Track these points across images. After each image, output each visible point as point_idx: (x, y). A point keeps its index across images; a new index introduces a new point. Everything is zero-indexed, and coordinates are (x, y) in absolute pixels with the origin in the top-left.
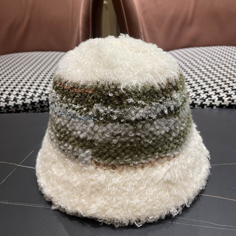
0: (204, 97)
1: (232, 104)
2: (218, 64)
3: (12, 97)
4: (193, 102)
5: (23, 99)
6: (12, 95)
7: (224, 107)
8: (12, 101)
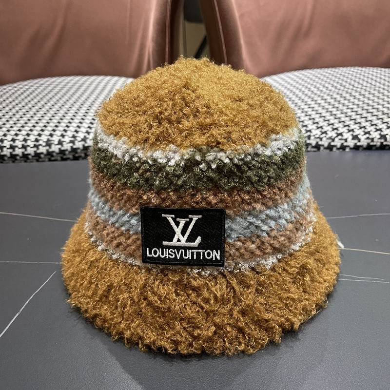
0: (332, 136)
1: (372, 144)
2: (350, 91)
3: (55, 139)
4: (317, 143)
5: (71, 142)
6: (55, 136)
7: (361, 149)
8: (56, 145)
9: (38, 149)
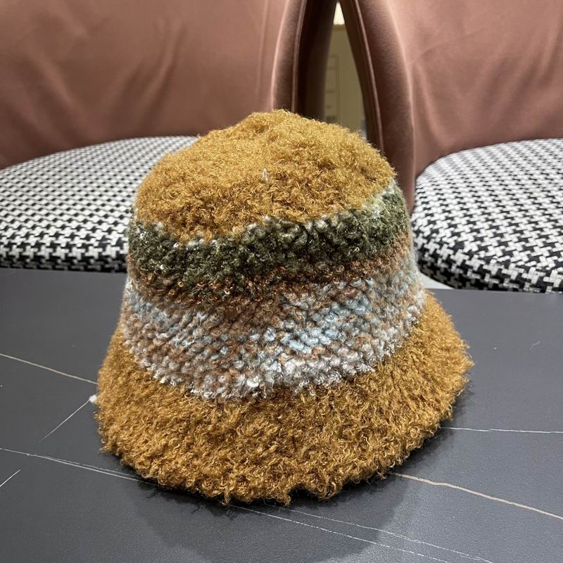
0: (547, 266)
3: (114, 237)
6: (114, 233)
9: (87, 251)
